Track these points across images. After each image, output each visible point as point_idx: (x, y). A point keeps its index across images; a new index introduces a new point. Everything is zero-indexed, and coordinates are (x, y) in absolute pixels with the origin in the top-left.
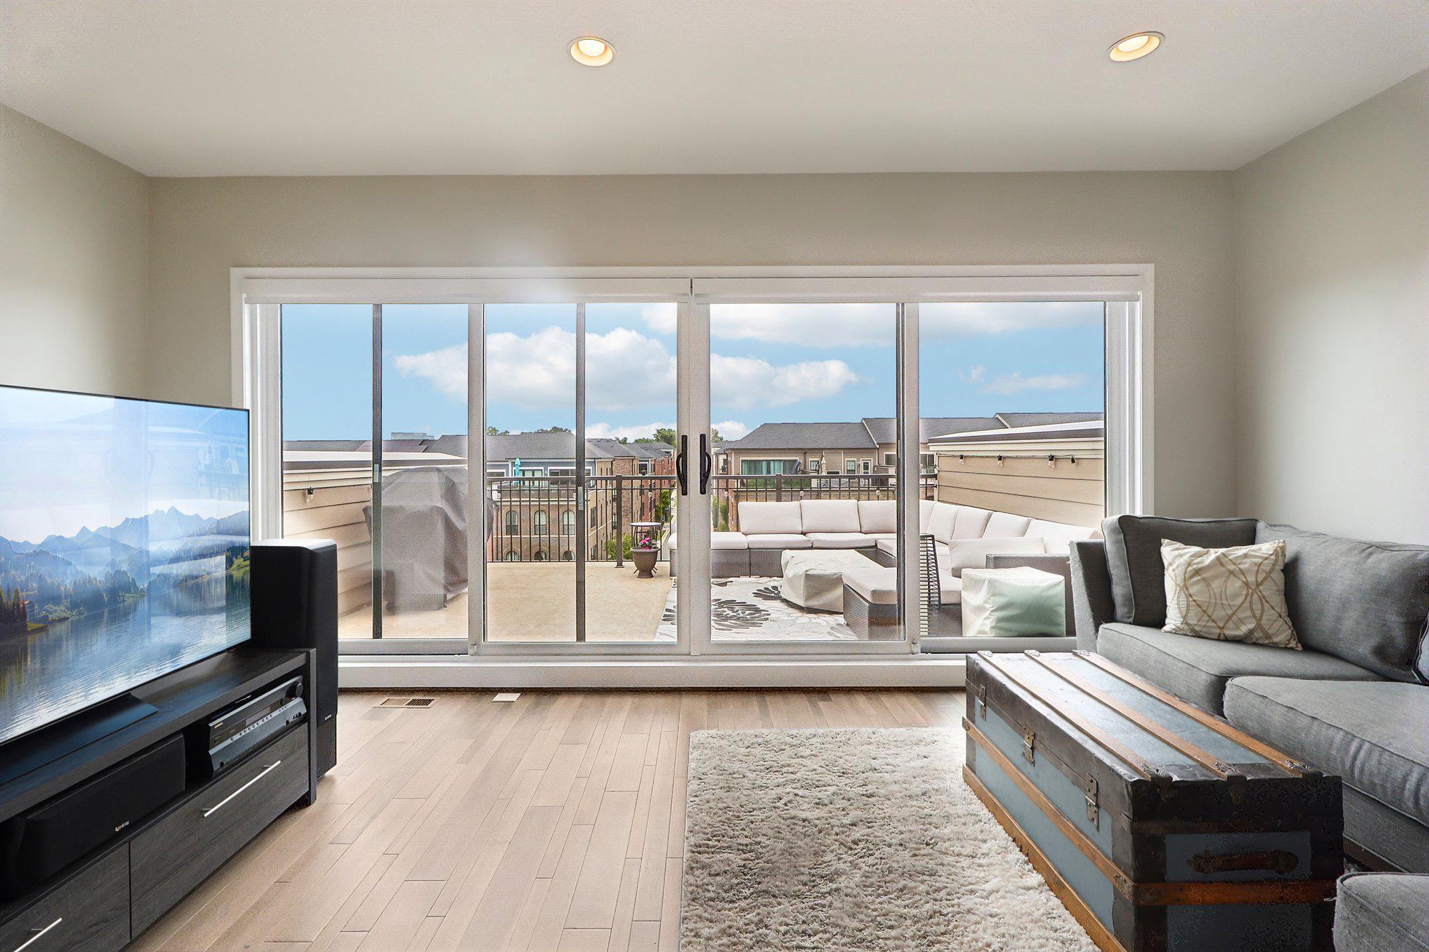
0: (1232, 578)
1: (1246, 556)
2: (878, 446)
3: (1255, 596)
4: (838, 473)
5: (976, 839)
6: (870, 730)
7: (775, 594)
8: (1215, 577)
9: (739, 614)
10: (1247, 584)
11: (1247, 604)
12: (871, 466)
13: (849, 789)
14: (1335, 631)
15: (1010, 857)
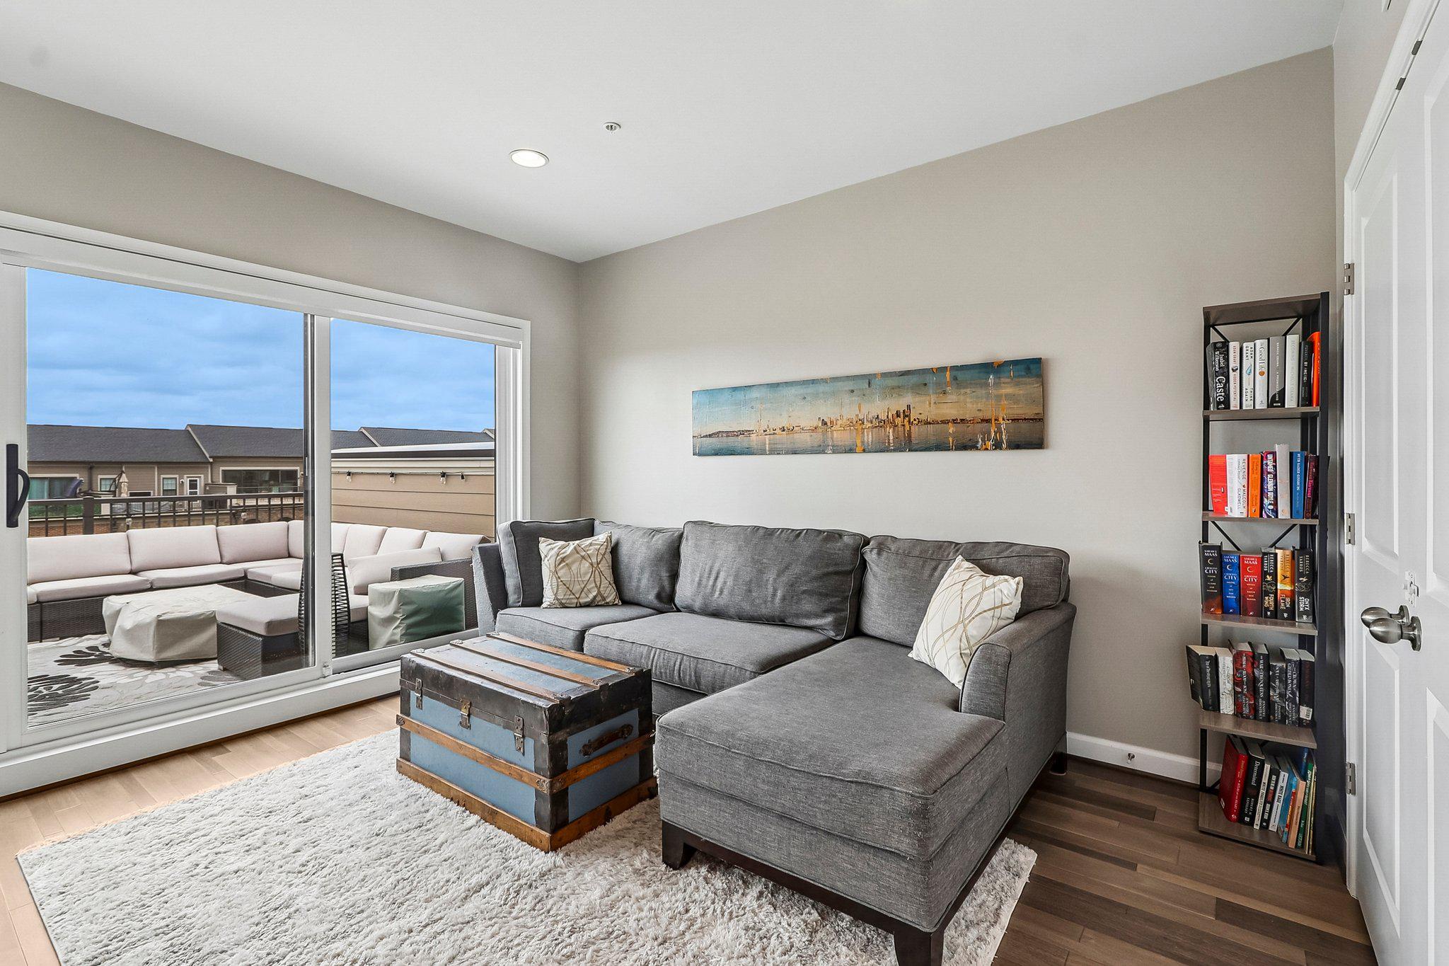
0: (584, 561)
1: (591, 544)
2: (211, 460)
3: (597, 572)
4: (149, 494)
5: (419, 813)
6: (289, 764)
7: (96, 656)
8: (573, 562)
9: (40, 692)
10: (592, 564)
11: (592, 579)
12: (200, 484)
13: (281, 823)
14: (638, 588)
15: (450, 813)
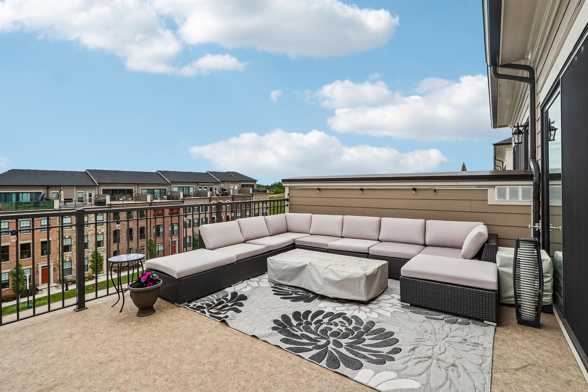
2: (98, 185)
12: (93, 195)
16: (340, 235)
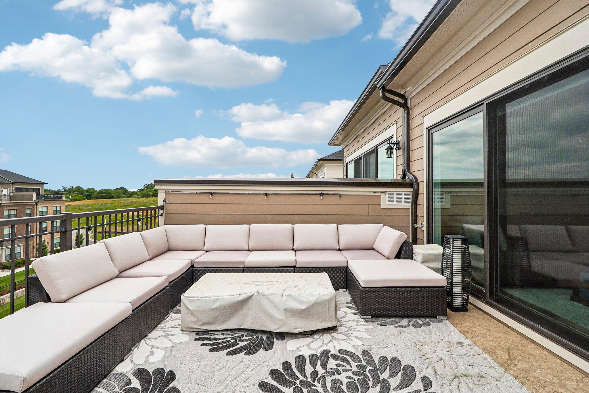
16: (247, 249)
